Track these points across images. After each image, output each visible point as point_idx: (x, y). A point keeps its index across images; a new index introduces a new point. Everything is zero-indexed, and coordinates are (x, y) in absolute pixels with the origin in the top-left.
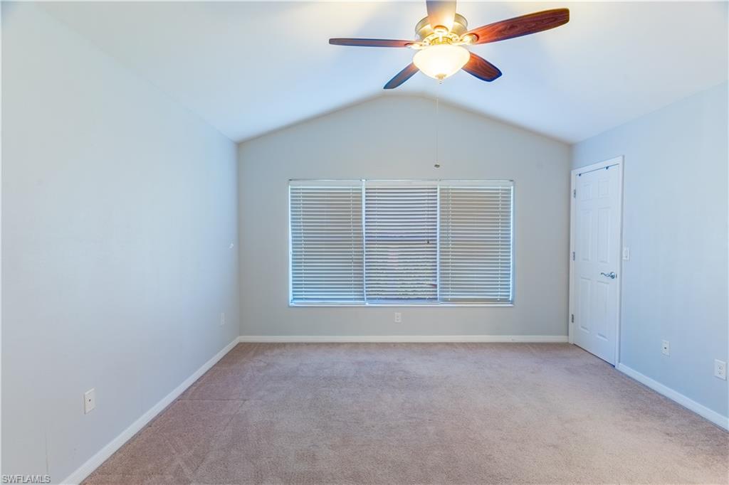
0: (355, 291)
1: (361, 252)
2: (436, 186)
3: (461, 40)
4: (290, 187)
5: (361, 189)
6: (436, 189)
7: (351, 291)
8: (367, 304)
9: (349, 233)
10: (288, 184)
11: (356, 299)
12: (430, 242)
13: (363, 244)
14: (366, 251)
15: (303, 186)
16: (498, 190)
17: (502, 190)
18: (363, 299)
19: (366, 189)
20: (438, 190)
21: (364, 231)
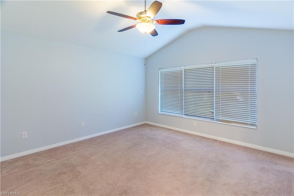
0: (180, 111)
1: (182, 95)
2: (214, 66)
3: (153, 22)
4: (160, 71)
5: (182, 70)
6: (214, 67)
7: (178, 111)
8: (184, 117)
9: (178, 88)
10: (159, 70)
11: (180, 114)
12: (210, 92)
13: (183, 92)
14: (184, 95)
15: (164, 70)
16: (248, 65)
17: (250, 64)
18: (183, 114)
19: (184, 70)
20: (215, 68)
21: (183, 87)
